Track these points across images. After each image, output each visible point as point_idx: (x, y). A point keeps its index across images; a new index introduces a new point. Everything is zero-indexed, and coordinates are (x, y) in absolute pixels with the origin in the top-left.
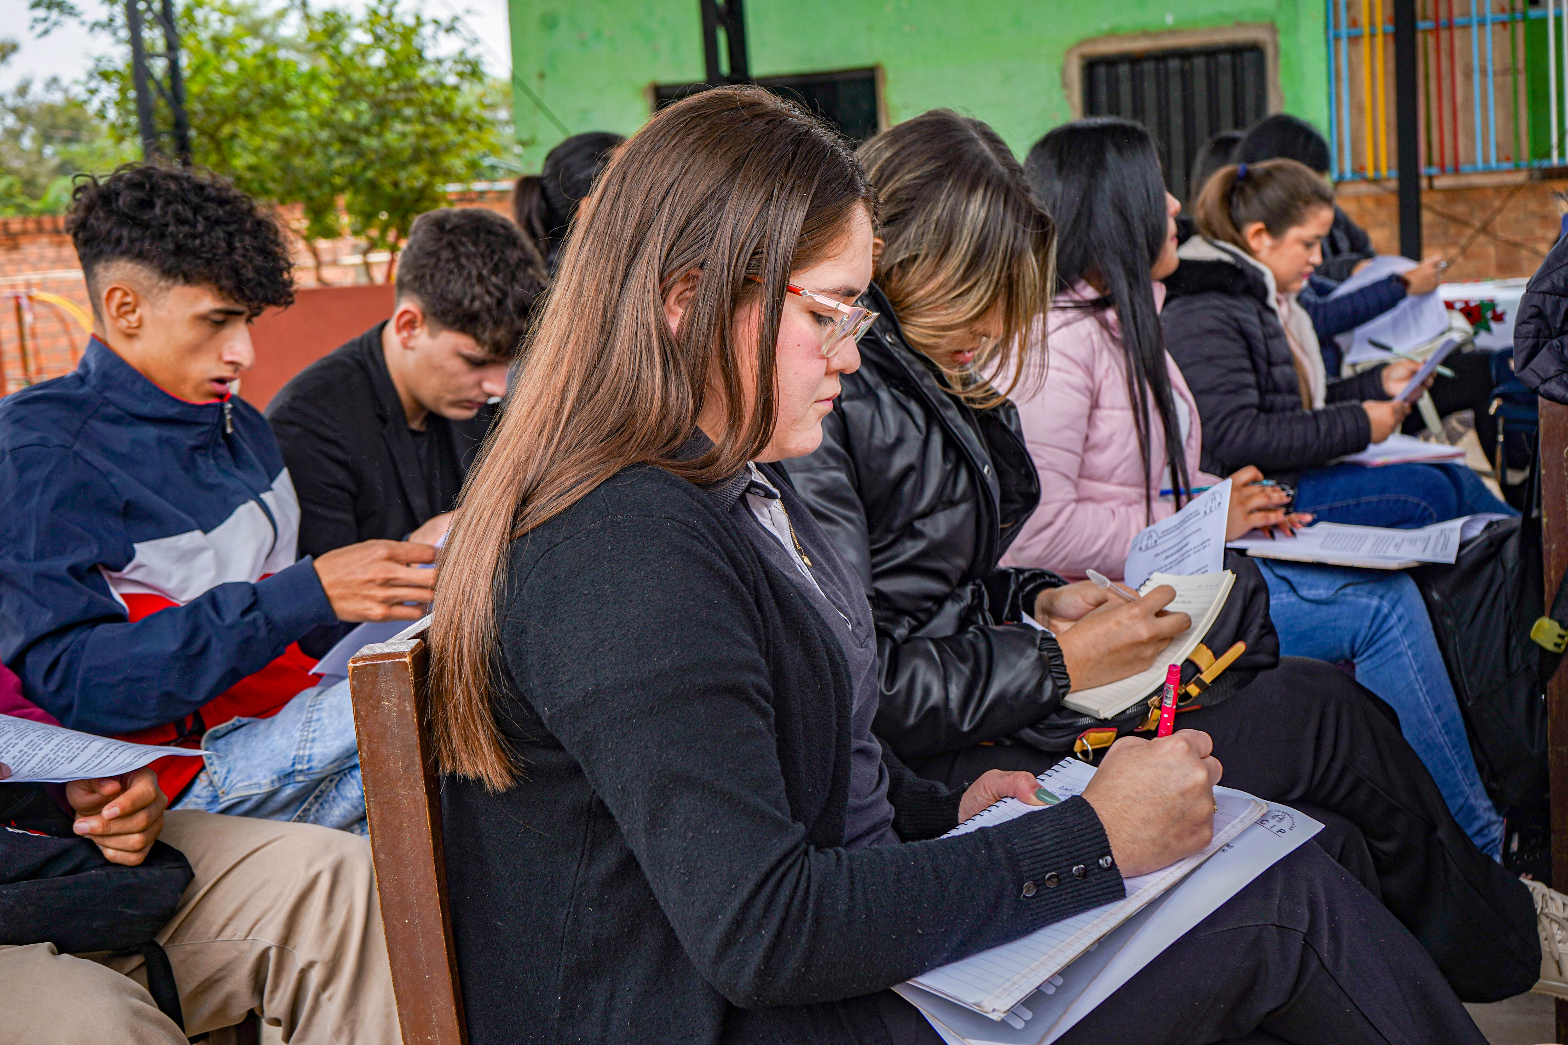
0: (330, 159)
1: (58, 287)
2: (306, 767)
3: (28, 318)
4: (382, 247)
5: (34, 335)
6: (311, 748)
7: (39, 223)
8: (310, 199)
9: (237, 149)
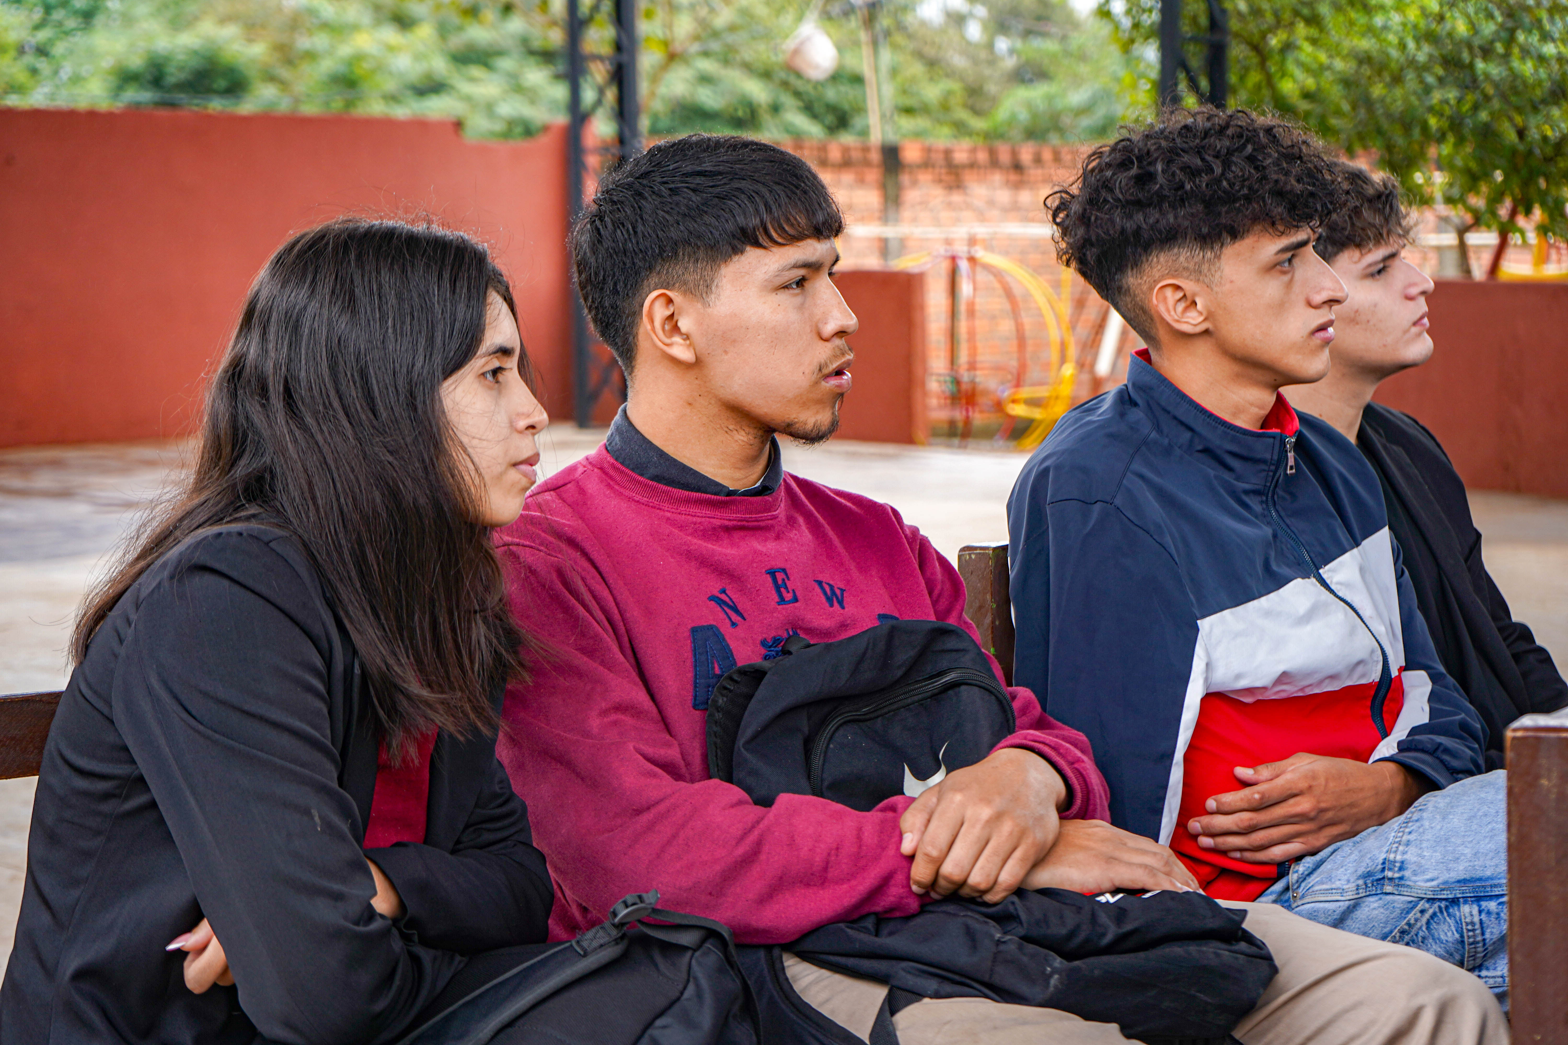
0: (1427, 90)
1: (1009, 247)
2: (1397, 875)
3: (965, 289)
4: (1489, 227)
5: (971, 313)
6: (1404, 853)
7: (992, 153)
8: (1389, 148)
9: (1291, 66)
